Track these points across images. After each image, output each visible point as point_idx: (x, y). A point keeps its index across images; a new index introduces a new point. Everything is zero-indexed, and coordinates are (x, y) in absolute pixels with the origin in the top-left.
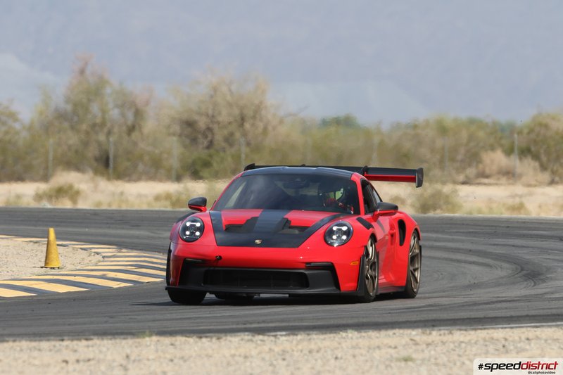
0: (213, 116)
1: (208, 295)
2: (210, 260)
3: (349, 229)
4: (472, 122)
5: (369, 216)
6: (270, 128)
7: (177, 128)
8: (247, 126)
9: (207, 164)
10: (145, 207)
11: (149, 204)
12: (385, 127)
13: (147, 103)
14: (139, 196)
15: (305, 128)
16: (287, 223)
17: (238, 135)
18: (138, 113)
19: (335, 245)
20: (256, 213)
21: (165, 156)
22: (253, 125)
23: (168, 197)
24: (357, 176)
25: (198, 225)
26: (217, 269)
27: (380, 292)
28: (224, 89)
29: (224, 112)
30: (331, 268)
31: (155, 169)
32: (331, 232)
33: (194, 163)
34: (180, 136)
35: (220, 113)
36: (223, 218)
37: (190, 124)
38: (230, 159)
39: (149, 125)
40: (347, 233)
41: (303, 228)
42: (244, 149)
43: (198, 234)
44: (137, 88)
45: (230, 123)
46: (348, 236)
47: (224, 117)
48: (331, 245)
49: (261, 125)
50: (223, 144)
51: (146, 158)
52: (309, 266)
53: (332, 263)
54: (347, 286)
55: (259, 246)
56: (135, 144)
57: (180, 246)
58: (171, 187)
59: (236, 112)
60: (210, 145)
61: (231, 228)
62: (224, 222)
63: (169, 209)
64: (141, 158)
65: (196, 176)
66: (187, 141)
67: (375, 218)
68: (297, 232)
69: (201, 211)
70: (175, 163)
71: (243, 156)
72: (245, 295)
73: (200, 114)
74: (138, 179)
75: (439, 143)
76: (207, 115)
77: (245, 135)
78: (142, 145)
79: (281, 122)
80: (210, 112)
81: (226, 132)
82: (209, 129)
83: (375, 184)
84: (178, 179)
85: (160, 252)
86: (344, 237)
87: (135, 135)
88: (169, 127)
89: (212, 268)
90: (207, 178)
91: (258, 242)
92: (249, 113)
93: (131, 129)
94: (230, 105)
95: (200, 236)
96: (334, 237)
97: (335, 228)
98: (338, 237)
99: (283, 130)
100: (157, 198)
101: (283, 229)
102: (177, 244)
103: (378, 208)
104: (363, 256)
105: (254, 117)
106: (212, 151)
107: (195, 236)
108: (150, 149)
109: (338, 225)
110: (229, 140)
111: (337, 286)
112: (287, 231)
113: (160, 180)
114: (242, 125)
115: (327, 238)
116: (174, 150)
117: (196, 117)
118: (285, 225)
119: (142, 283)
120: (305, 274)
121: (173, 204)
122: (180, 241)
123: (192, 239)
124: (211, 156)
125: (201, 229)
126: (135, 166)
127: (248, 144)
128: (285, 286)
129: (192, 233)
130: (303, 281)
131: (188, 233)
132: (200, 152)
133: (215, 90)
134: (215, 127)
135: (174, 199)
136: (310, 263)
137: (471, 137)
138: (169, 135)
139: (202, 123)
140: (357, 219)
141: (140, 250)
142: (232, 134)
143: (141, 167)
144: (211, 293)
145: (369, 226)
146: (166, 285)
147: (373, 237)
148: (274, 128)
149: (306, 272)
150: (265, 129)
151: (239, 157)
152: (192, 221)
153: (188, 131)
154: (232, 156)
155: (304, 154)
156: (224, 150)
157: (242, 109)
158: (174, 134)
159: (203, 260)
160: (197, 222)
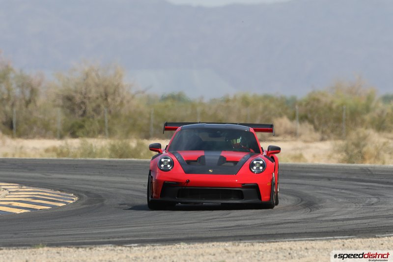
0: (85, 94)
2: (182, 183)
3: (264, 162)
4: (266, 97)
6: (125, 102)
7: (60, 102)
8: (109, 100)
9: (81, 127)
10: (38, 157)
11: (41, 155)
12: (206, 100)
13: (40, 84)
14: (35, 149)
15: (150, 101)
17: (103, 106)
18: (33, 91)
21: (52, 121)
22: (113, 99)
23: (54, 149)
25: (169, 160)
26: (186, 188)
28: (93, 74)
29: (93, 90)
30: (256, 187)
31: (45, 130)
33: (73, 126)
34: (62, 107)
35: (90, 91)
37: (69, 99)
38: (97, 124)
39: (41, 100)
40: (263, 165)
41: (236, 162)
42: (107, 117)
43: (169, 166)
44: (32, 74)
45: (97, 98)
46: (264, 167)
47: (93, 94)
49: (119, 99)
50: (92, 113)
51: (39, 123)
52: (244, 186)
53: (257, 184)
54: (265, 198)
56: (31, 113)
58: (57, 143)
59: (102, 90)
60: (85, 112)
62: (184, 158)
63: (55, 158)
64: (35, 122)
65: (74, 135)
66: (68, 111)
70: (59, 126)
71: (106, 121)
73: (76, 92)
74: (33, 137)
75: (244, 112)
76: (81, 93)
77: (108, 106)
78: (37, 115)
79: (133, 97)
80: (84, 91)
81: (94, 105)
82: (83, 103)
84: (61, 137)
85: (49, 188)
86: (261, 168)
87: (31, 106)
88: (54, 101)
89: (183, 188)
90: (82, 137)
92: (111, 90)
93: (28, 103)
94: (97, 85)
96: (255, 168)
97: (255, 162)
98: (257, 168)
99: (135, 102)
100: (47, 151)
101: (223, 163)
102: (156, 172)
105: (114, 93)
106: (84, 118)
108: (41, 116)
109: (256, 160)
110: (97, 110)
111: (260, 198)
112: (226, 164)
113: (49, 138)
114: (106, 99)
115: (251, 168)
116: (59, 117)
117: (74, 94)
118: (223, 160)
119: (37, 209)
120: (241, 191)
121: (58, 155)
124: (84, 121)
125: (172, 163)
126: (31, 129)
127: (110, 112)
130: (239, 194)
131: (162, 166)
132: (77, 119)
133: (87, 75)
134: (87, 101)
135: (59, 151)
136: (244, 184)
137: (266, 108)
138: (55, 106)
139: (78, 98)
140: (264, 156)
141: (35, 187)
142: (99, 106)
143: (35, 129)
145: (272, 160)
148: (128, 102)
150: (122, 103)
151: (104, 122)
152: (165, 158)
153: (68, 104)
154: (99, 121)
155: (149, 119)
156: (93, 117)
157: (106, 88)
158: (58, 106)
159: (177, 182)
160: (168, 158)
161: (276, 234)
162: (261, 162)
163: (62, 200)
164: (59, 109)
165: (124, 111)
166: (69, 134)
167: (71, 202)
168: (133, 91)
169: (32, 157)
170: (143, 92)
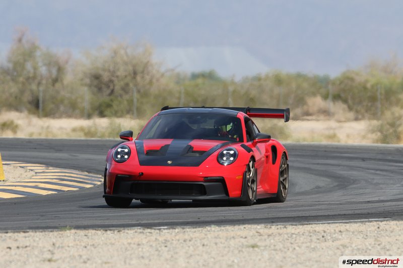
0: (114, 72)
1: (134, 201)
2: (135, 176)
3: (235, 153)
4: (299, 76)
5: (250, 143)
6: (154, 80)
7: (88, 81)
8: (138, 78)
9: (109, 106)
10: (65, 137)
11: (67, 134)
12: (238, 79)
13: (67, 62)
14: (61, 128)
15: (179, 79)
16: (190, 149)
17: (131, 85)
18: (60, 70)
19: (226, 164)
20: (168, 142)
21: (79, 100)
22: (143, 77)
23: (82, 129)
24: (241, 114)
25: (126, 150)
26: (139, 182)
27: (258, 197)
28: (122, 52)
29: (122, 69)
30: (222, 181)
31: (73, 109)
32: (222, 155)
33: (100, 106)
34: (90, 86)
35: (118, 70)
36: (144, 146)
37: (97, 77)
38: (125, 102)
39: (68, 78)
40: (234, 155)
41: (202, 152)
42: (136, 96)
43: (126, 157)
44: (59, 52)
45: (126, 76)
46: (234, 158)
47: (121, 73)
48: (222, 164)
49: (148, 78)
50: (121, 92)
51: (66, 102)
52: (207, 180)
53: (223, 177)
54: (234, 193)
55: (170, 165)
56: (58, 92)
57: (113, 166)
58: (84, 123)
59: (130, 68)
60: (112, 91)
61: (150, 152)
62: (145, 149)
63: (83, 138)
64: (62, 101)
65: (102, 115)
66: (95, 90)
67: (254, 145)
68: (197, 155)
69: (129, 140)
70: (86, 105)
71: (135, 100)
72: (160, 201)
73: (104, 70)
74: (60, 117)
75: (277, 91)
76: (109, 71)
77: (136, 85)
78: (62, 93)
79: (163, 75)
80: (111, 68)
81: (122, 83)
82: (111, 81)
83: (254, 120)
84: (89, 116)
86: (232, 159)
87: (58, 85)
88: (82, 80)
89: (136, 182)
90: (110, 116)
91: (169, 162)
92: (140, 69)
93: (55, 81)
94: (126, 64)
95: (128, 159)
96: (225, 158)
97: (225, 152)
98: (228, 159)
99: (163, 81)
100: (74, 130)
101: (187, 153)
102: (111, 164)
103: (256, 137)
104: (246, 172)
105: (143, 72)
106: (112, 97)
107: (124, 158)
108: (68, 95)
109: (227, 150)
110: (125, 89)
111: (227, 193)
112: (191, 154)
113: (76, 117)
114: (134, 78)
115: (220, 160)
116: (86, 96)
117: (101, 72)
118: (188, 150)
119: (64, 191)
120: (203, 185)
121: (86, 134)
122: (113, 162)
123: (122, 161)
124: (112, 100)
125: (129, 154)
126: (58, 108)
127: (139, 91)
128: (190, 194)
129: (122, 157)
130: (202, 190)
131: (119, 156)
132: (104, 98)
133: (116, 52)
134: (115, 80)
135: (86, 131)
136: (207, 177)
137: (299, 87)
138: (82, 85)
139: (106, 77)
140: (241, 146)
142: (127, 85)
143: (62, 108)
144: (136, 199)
145: (249, 150)
146: (103, 194)
147: (253, 158)
148: (158, 80)
149: (204, 184)
150: (151, 82)
151: (132, 101)
152: (122, 148)
153: (96, 82)
154: (127, 101)
155: (179, 98)
156: (121, 96)
157: (134, 66)
158: (86, 85)
159: (130, 176)
160: (126, 148)
161: (309, 216)
162: (232, 152)
163: (89, 182)
164: (86, 88)
165: (154, 90)
166: (97, 112)
167: (99, 183)
168: (163, 70)
169: (59, 137)
170: (173, 70)
